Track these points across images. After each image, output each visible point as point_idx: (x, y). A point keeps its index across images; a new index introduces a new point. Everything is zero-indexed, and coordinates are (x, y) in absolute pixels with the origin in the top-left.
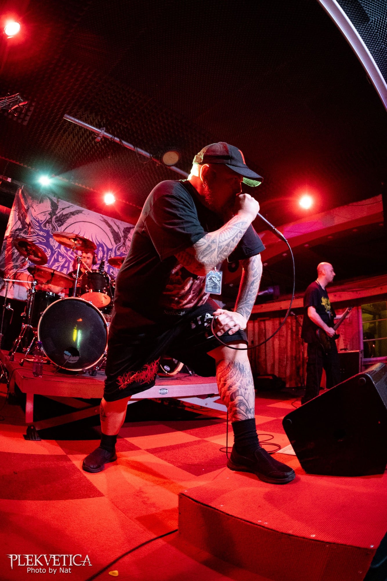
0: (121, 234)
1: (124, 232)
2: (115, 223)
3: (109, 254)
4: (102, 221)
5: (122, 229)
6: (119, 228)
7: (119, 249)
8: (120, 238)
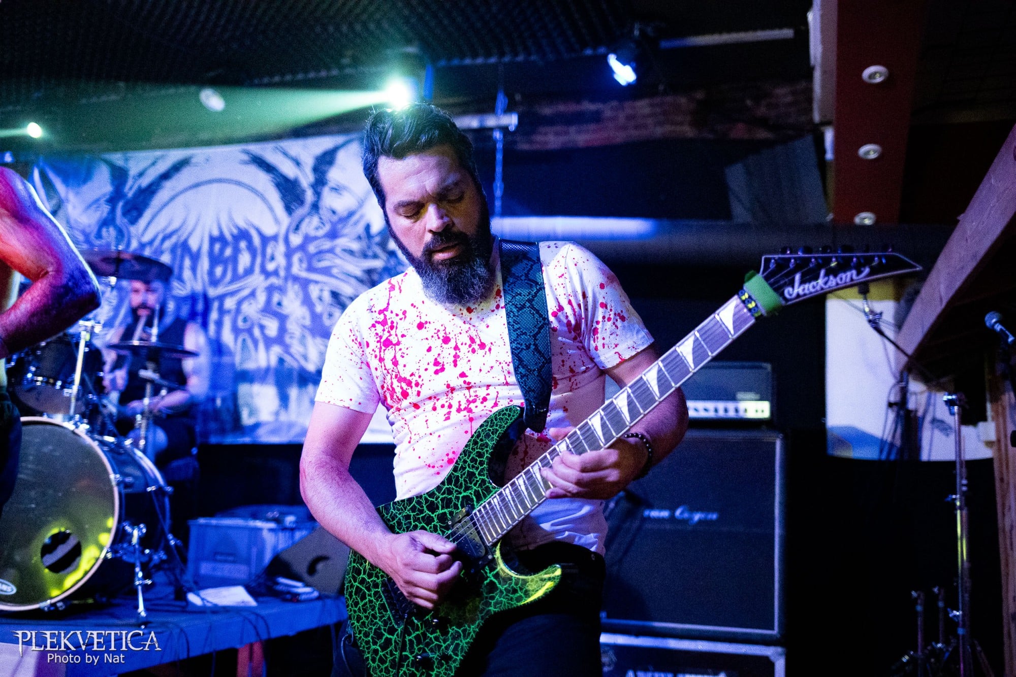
0: (306, 179)
1: (315, 169)
2: (286, 154)
3: (269, 251)
4: (245, 163)
5: (309, 162)
6: (298, 163)
7: (297, 228)
8: (304, 191)
